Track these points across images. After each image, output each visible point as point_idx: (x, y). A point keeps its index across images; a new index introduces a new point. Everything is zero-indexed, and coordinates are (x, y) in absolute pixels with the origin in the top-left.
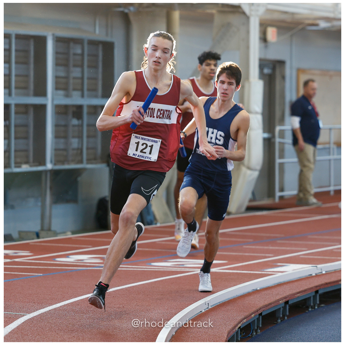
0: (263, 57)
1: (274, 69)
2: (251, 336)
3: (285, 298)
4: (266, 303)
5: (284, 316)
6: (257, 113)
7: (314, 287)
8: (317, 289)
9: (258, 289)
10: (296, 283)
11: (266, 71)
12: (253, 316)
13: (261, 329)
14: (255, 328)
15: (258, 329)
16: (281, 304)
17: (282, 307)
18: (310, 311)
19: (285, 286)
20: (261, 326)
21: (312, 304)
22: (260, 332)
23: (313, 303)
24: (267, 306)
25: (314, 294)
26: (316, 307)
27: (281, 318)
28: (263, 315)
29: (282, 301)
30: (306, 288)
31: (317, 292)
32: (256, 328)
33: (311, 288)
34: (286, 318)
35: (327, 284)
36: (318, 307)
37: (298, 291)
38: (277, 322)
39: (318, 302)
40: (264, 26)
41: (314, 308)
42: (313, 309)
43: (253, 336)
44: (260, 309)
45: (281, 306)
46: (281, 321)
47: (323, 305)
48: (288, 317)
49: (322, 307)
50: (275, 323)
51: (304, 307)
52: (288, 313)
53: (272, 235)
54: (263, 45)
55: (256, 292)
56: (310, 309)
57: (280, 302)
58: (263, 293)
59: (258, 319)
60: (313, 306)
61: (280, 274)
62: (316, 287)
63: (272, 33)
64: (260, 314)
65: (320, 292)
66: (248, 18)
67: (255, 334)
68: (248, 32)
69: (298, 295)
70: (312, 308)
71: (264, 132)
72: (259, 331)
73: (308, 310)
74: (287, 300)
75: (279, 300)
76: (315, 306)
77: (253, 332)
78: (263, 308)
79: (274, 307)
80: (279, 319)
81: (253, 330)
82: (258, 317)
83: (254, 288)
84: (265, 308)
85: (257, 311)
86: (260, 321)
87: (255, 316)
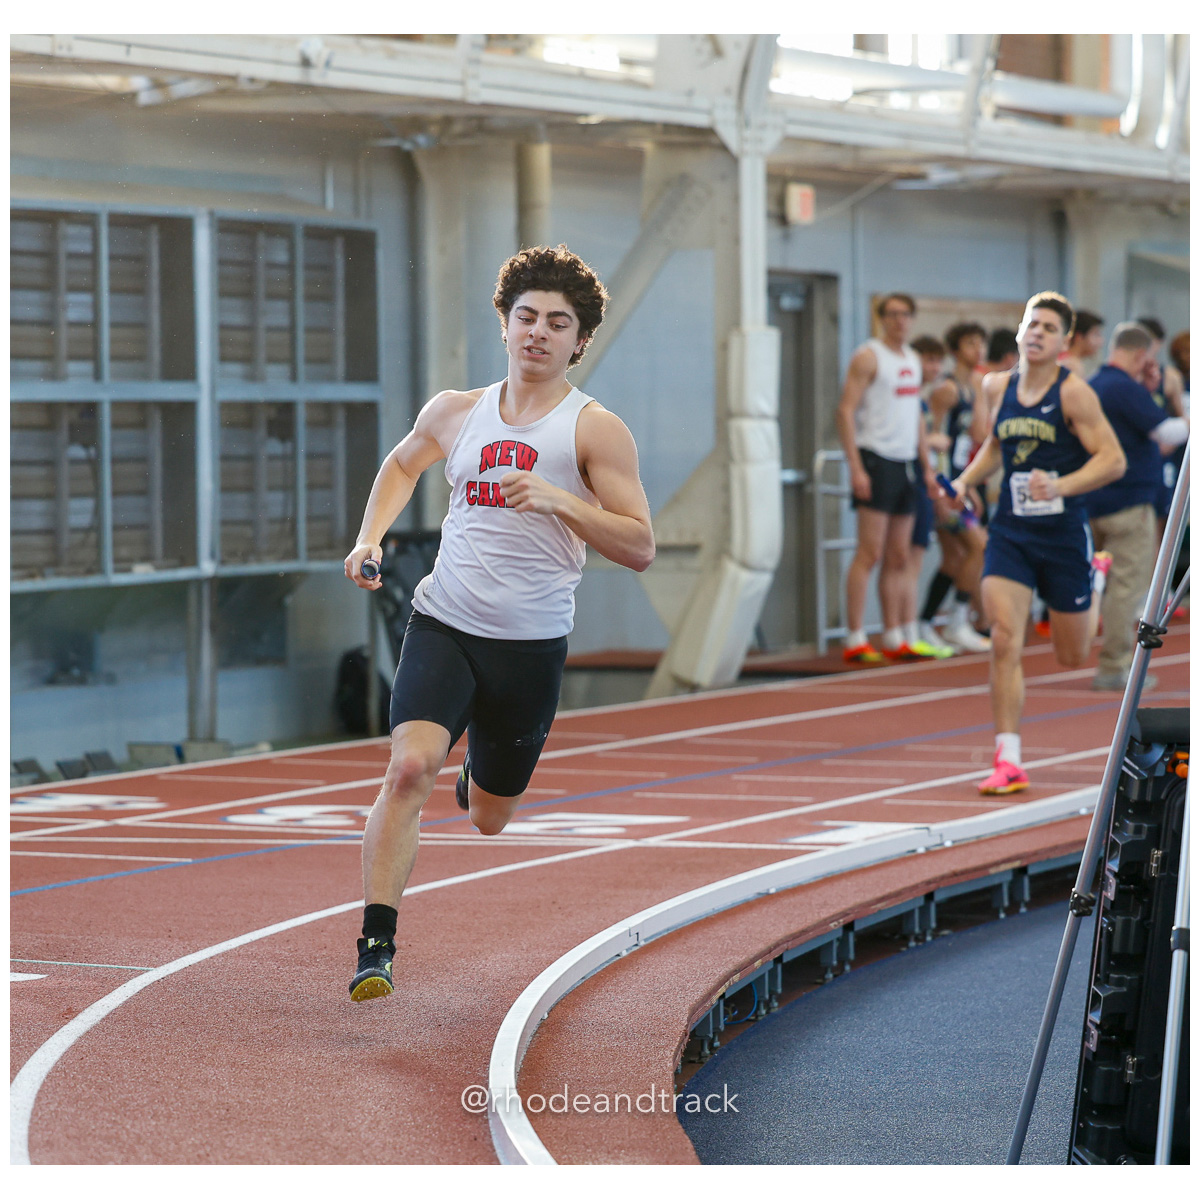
0: (777, 264)
1: (808, 296)
2: (753, 1018)
3: (844, 914)
4: (794, 928)
5: (842, 962)
6: (763, 416)
7: (922, 883)
8: (932, 887)
9: (772, 891)
10: (873, 874)
11: (788, 302)
12: (758, 963)
13: (780, 999)
14: (763, 996)
15: (774, 1000)
16: (833, 931)
17: (838, 939)
18: (913, 948)
19: (844, 882)
20: (780, 990)
21: (917, 930)
22: (779, 1006)
23: (921, 927)
24: (794, 936)
25: (921, 902)
26: (929, 938)
27: (833, 969)
28: (785, 961)
29: (836, 923)
30: (900, 886)
31: (929, 897)
32: (767, 996)
33: (915, 887)
34: (848, 968)
35: (955, 874)
36: (935, 937)
37: (879, 894)
38: (824, 979)
39: (933, 925)
40: (778, 181)
41: (924, 940)
42: (920, 944)
43: (760, 1018)
44: (777, 945)
45: (834, 937)
46: (835, 976)
47: (946, 932)
48: (853, 964)
49: (943, 936)
50: (816, 983)
51: (897, 937)
52: (852, 956)
53: (810, 745)
54: (778, 232)
55: (765, 899)
56: (912, 944)
57: (832, 925)
58: (786, 901)
59: (772, 973)
60: (918, 935)
61: (831, 850)
62: (928, 883)
63: (800, 201)
64: (779, 960)
65: (939, 897)
66: (734, 161)
67: (764, 1012)
68: (736, 199)
69: (879, 906)
70: (917, 939)
71: (785, 466)
72: (776, 1004)
73: (907, 946)
74: (849, 919)
75: (826, 921)
76: (924, 934)
77: (758, 1009)
78: (784, 943)
79: (814, 939)
80: (829, 970)
81: (759, 1002)
82: (771, 966)
83: (762, 889)
84: (790, 943)
85: (770, 951)
86: (776, 977)
87: (763, 964)
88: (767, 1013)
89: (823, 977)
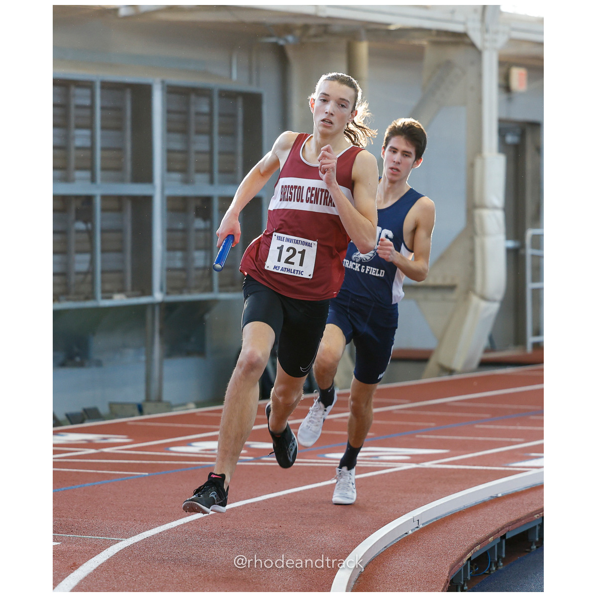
0: (504, 116)
1: (522, 135)
2: (488, 572)
4: (513, 518)
5: (541, 539)
6: (495, 208)
9: (500, 495)
11: (510, 139)
12: (491, 539)
13: (504, 561)
14: (495, 560)
15: (500, 562)
16: (536, 520)
17: (539, 525)
20: (504, 556)
22: (503, 565)
24: (513, 523)
27: (536, 543)
28: (507, 538)
29: (538, 515)
32: (496, 559)
38: (531, 549)
40: (505, 66)
43: (492, 572)
44: (502, 528)
45: (537, 524)
46: (537, 547)
50: (527, 552)
53: (522, 407)
54: (504, 97)
55: (495, 500)
57: (536, 516)
58: (508, 501)
59: (500, 545)
61: (535, 471)
63: (518, 78)
64: (503, 537)
66: (479, 53)
67: (494, 569)
68: (480, 76)
71: (508, 238)
72: (501, 564)
75: (532, 514)
77: (491, 566)
78: (507, 527)
79: (524, 524)
80: (534, 544)
81: (491, 563)
82: (499, 541)
83: (494, 495)
84: (510, 527)
85: (498, 531)
86: (502, 547)
87: (494, 540)
88: (496, 569)
89: (530, 548)
